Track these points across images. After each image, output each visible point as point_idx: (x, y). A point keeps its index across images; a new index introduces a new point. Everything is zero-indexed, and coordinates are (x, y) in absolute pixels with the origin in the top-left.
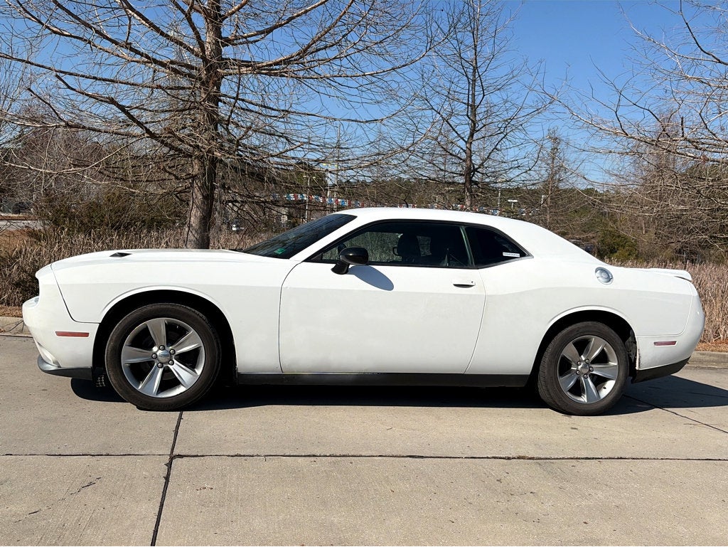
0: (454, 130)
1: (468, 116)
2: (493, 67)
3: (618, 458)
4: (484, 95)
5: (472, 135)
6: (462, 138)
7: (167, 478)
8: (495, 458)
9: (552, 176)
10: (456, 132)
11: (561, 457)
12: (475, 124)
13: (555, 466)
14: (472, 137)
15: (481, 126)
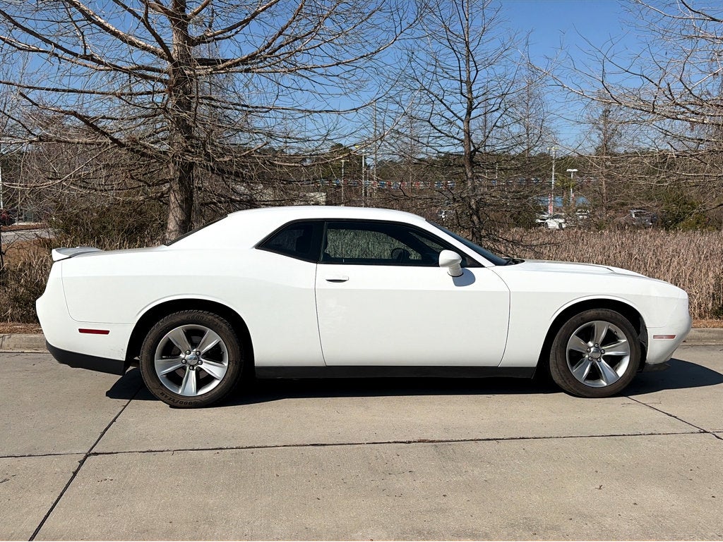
0: (449, 109)
1: (462, 94)
2: (487, 40)
3: (520, 438)
4: (477, 71)
5: (469, 113)
6: (459, 118)
7: (75, 474)
8: (395, 442)
9: (606, 141)
10: (452, 112)
11: (462, 439)
12: (471, 102)
13: (449, 448)
14: (470, 116)
15: (476, 103)
